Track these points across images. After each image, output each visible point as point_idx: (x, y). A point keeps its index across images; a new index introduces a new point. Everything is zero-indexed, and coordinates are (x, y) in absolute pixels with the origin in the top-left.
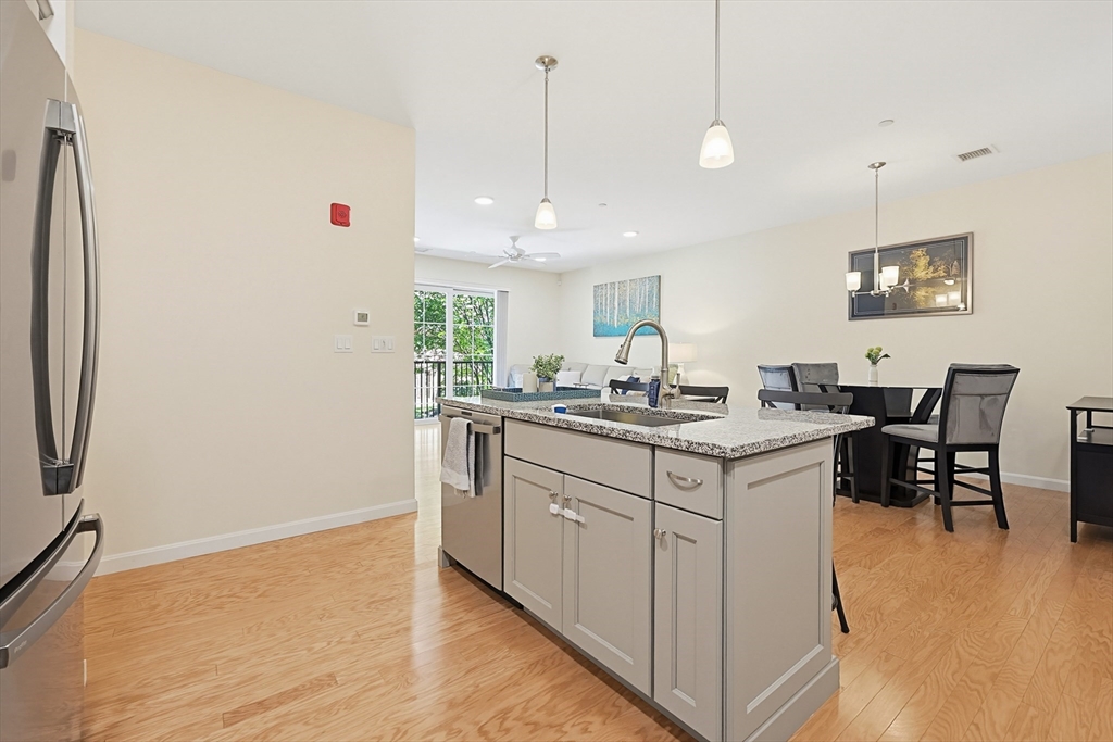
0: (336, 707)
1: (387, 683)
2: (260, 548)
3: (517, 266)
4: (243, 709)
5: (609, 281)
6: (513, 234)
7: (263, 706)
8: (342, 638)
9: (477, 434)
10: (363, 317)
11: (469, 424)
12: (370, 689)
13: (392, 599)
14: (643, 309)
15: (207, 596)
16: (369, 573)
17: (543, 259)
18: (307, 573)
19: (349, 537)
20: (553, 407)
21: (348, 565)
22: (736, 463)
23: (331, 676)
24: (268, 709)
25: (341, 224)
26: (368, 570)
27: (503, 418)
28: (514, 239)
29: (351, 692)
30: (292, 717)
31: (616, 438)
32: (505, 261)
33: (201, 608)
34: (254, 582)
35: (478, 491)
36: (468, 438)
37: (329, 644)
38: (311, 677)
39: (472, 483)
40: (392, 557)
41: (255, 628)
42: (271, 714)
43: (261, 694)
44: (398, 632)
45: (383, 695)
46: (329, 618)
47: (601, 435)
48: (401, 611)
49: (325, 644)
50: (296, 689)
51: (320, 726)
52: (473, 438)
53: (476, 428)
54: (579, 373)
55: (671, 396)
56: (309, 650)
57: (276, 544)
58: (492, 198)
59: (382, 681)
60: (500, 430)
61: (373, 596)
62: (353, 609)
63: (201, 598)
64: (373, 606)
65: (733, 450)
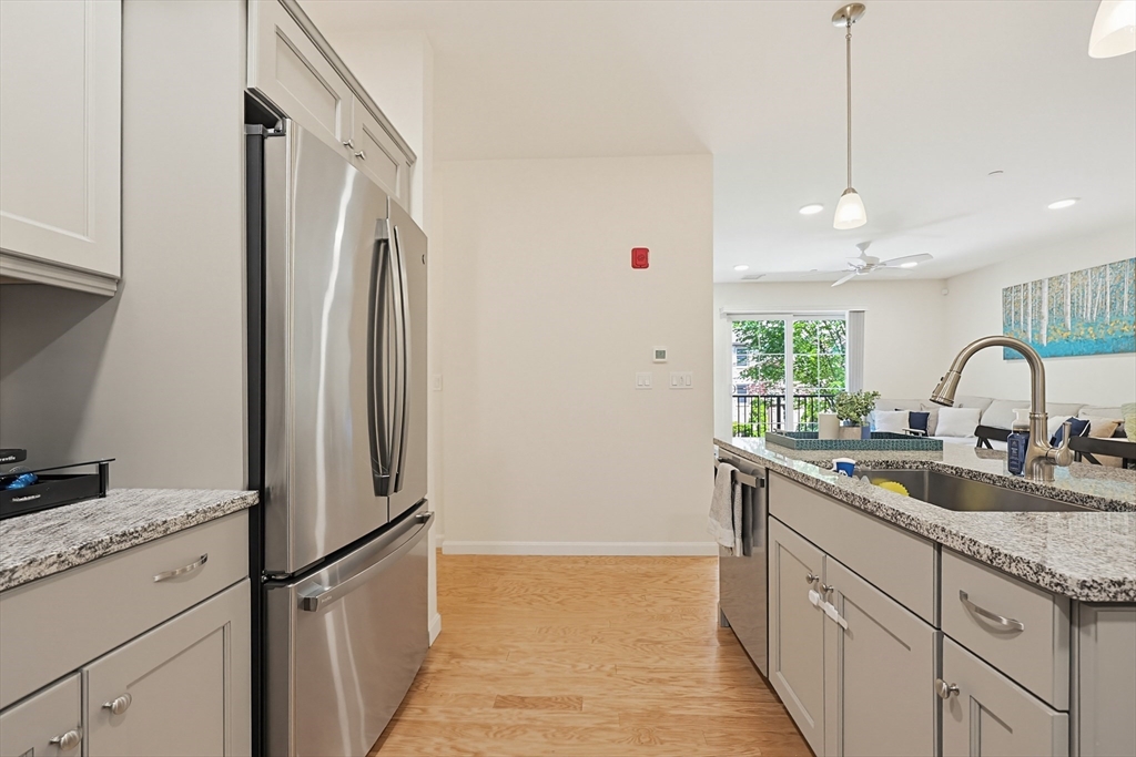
0: (572, 733)
1: (622, 731)
2: (574, 560)
3: (871, 277)
4: (510, 698)
5: (1029, 280)
6: (860, 241)
7: (522, 702)
8: (603, 666)
9: (744, 487)
10: (660, 354)
11: (733, 472)
12: (605, 729)
13: (659, 643)
14: (1102, 315)
15: (527, 590)
16: (650, 609)
17: (913, 264)
18: (599, 593)
19: (644, 568)
20: (835, 461)
21: (634, 596)
22: (1101, 613)
23: (580, 699)
24: (526, 707)
25: (641, 267)
26: (650, 606)
27: (767, 470)
28: (863, 246)
29: (588, 724)
30: (538, 723)
31: (883, 519)
32: (852, 275)
33: (520, 599)
34: (560, 589)
35: (746, 551)
36: (733, 489)
37: (590, 668)
38: (566, 693)
39: (739, 541)
40: (675, 599)
41: (544, 630)
42: (528, 713)
43: (527, 692)
44: (651, 680)
45: (613, 741)
46: (601, 642)
47: (865, 511)
48: (662, 659)
49: (587, 666)
50: (550, 699)
51: (555, 744)
52: (738, 489)
53: (743, 478)
54: (978, 410)
55: (1049, 460)
56: (574, 666)
57: (586, 559)
58: (822, 204)
59: (617, 726)
60: (764, 483)
61: (644, 634)
62: (621, 640)
63: (522, 591)
64: (639, 644)
65: (1083, 585)
